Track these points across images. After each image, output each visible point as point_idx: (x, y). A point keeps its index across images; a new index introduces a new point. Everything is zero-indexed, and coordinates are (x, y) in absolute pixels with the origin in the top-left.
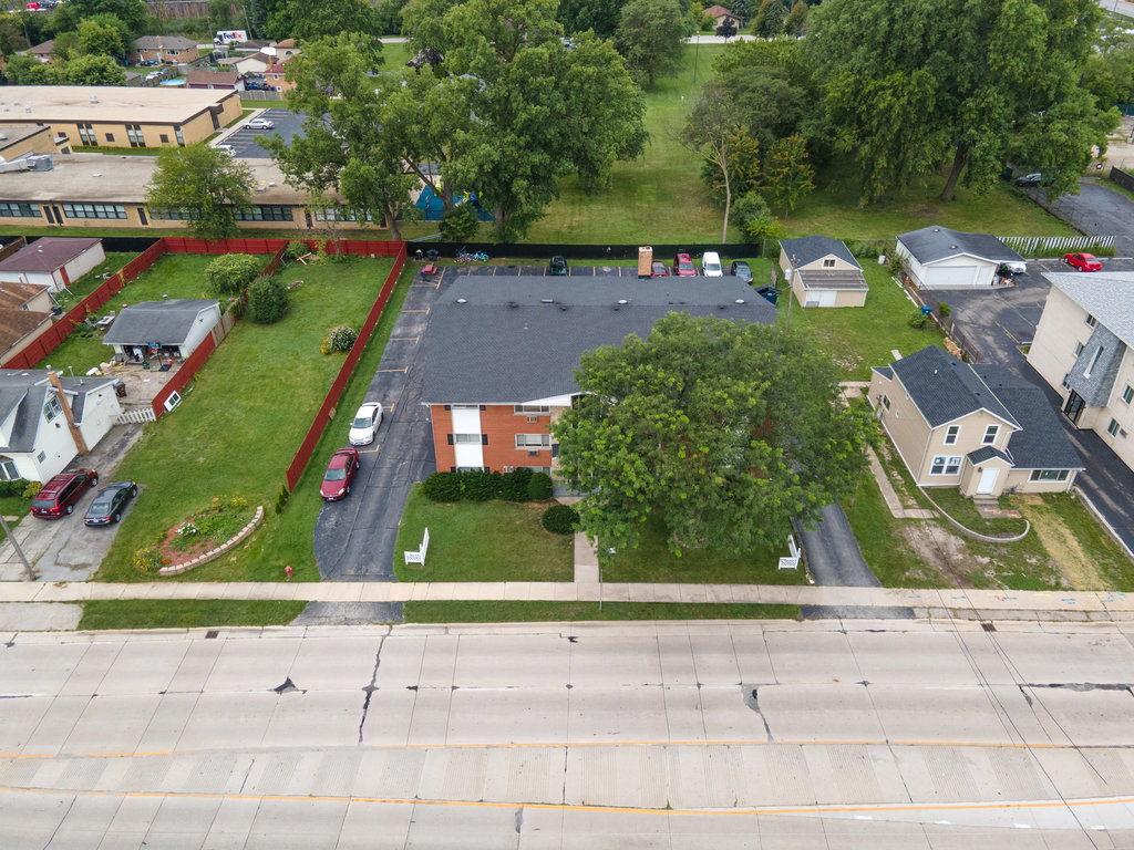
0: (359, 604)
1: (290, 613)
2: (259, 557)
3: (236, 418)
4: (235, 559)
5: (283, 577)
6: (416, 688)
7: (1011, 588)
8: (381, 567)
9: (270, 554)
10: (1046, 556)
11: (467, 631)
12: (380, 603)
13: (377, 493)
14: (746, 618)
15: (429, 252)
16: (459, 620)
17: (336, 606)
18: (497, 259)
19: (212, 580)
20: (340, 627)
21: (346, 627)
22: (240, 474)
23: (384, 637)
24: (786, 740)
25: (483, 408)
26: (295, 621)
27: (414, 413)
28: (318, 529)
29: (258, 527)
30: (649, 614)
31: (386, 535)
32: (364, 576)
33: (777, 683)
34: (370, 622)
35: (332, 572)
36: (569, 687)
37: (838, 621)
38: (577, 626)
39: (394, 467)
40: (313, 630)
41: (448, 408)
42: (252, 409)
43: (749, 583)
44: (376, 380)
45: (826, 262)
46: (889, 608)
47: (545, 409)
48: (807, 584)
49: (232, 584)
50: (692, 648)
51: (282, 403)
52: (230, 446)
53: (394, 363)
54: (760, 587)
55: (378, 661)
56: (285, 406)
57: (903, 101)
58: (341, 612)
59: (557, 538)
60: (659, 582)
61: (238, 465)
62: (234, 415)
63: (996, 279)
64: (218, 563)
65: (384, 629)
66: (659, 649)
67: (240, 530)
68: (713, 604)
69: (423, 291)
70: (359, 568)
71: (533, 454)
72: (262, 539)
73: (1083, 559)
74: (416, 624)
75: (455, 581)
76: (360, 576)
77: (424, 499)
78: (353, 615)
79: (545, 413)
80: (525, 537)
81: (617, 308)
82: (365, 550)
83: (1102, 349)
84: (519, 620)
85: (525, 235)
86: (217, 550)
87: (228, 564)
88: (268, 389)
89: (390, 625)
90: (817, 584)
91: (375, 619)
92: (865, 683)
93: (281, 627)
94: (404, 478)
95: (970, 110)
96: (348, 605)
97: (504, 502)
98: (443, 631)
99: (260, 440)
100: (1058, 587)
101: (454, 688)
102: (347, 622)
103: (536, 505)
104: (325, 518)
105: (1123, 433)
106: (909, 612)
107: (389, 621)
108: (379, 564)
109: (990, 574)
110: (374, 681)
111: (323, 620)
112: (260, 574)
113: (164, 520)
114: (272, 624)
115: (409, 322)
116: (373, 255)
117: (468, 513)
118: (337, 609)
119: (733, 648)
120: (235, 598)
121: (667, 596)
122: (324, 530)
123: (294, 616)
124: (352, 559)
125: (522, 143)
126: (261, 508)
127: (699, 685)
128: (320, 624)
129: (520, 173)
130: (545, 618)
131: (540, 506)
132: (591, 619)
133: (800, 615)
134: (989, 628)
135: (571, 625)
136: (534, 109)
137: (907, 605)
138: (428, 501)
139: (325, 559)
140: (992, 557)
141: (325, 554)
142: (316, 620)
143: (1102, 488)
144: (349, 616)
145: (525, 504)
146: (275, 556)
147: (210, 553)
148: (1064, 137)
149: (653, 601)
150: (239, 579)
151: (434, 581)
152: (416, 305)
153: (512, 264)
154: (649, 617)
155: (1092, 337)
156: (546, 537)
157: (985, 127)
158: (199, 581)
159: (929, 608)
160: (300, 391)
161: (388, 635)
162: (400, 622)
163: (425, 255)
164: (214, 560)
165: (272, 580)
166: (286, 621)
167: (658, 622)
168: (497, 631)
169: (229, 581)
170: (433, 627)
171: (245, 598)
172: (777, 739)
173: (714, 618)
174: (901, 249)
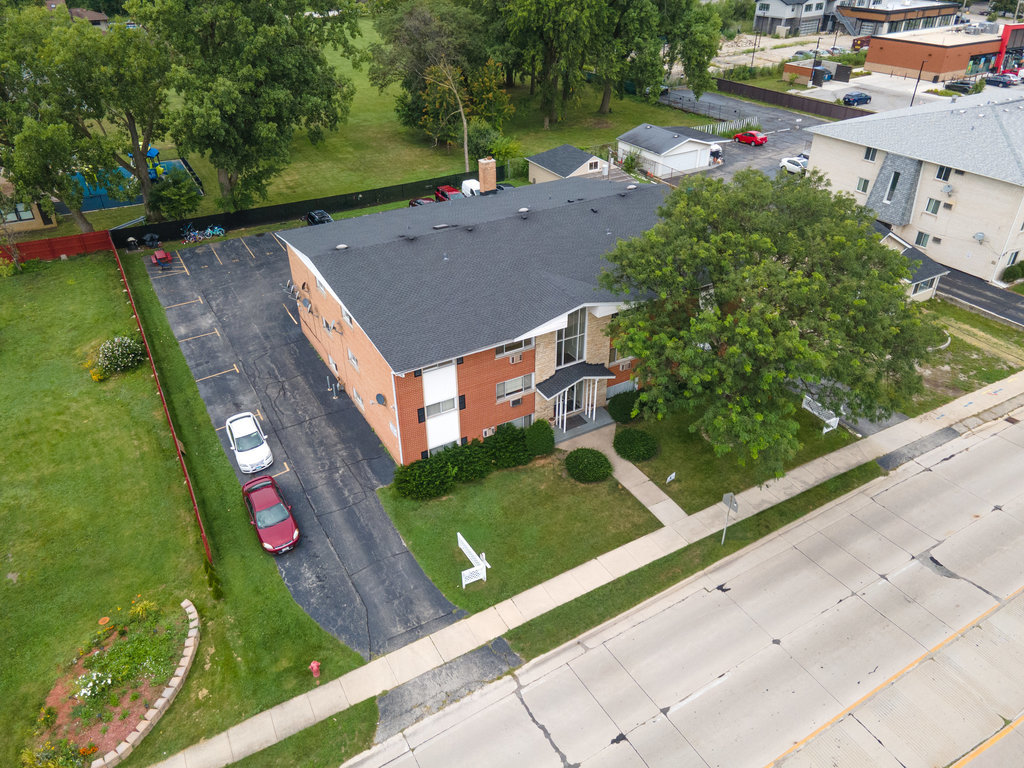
0: (449, 666)
1: (364, 726)
2: (243, 670)
3: (25, 501)
4: (205, 692)
5: (305, 681)
6: (621, 738)
7: (989, 383)
8: (433, 606)
9: (258, 659)
10: (978, 350)
11: (606, 635)
12: (473, 652)
13: (337, 517)
14: (847, 492)
15: (147, 237)
16: (587, 627)
17: (420, 682)
18: (236, 231)
19: (193, 740)
20: (447, 709)
21: (455, 705)
22: (100, 572)
23: (517, 692)
24: (1011, 593)
25: (460, 361)
26: (378, 735)
27: (295, 411)
28: (301, 596)
29: (203, 631)
30: (767, 527)
31: (401, 565)
32: (421, 627)
33: (940, 542)
34: (481, 683)
35: (373, 643)
36: (776, 642)
37: (911, 462)
38: (711, 572)
39: (331, 482)
40: (414, 733)
41: (418, 374)
42: (41, 481)
43: (815, 458)
44: (204, 392)
45: (591, 165)
46: (936, 434)
47: (528, 342)
48: (858, 439)
49: (232, 731)
50: (834, 543)
51: (87, 458)
52: (50, 540)
53: (210, 366)
54: (826, 457)
55: (542, 727)
56: (96, 461)
57: (587, 13)
58: (433, 688)
59: (602, 488)
60: (742, 490)
61: (86, 560)
62: (15, 498)
63: (712, 159)
64: (182, 710)
65: (506, 684)
66: (810, 557)
67: (183, 646)
68: (808, 491)
69: (172, 282)
70: (405, 622)
71: (516, 403)
72: (223, 644)
73: (1002, 343)
74: (542, 657)
75: (540, 581)
76: (415, 631)
77: (408, 503)
78: (453, 684)
79: (529, 348)
80: (568, 499)
81: (524, 217)
82: (391, 595)
83: (897, 175)
84: (651, 594)
85: (264, 196)
86: (168, 693)
87: (199, 705)
88: (45, 448)
89: (509, 673)
90: (865, 436)
91: (485, 675)
92: (997, 508)
93: (366, 753)
94: (358, 489)
95: (633, 21)
96: (434, 674)
97: (505, 472)
98: (580, 649)
99: (94, 516)
100: (1012, 371)
101: (665, 711)
102: (452, 697)
103: (542, 462)
104: (295, 578)
105: (937, 240)
106: (950, 432)
107: (505, 669)
108: (426, 604)
109: (962, 377)
110: (563, 758)
111: (418, 712)
112: (267, 694)
113: (23, 689)
114: (350, 756)
115: (186, 317)
116: (64, 257)
117: (477, 499)
118: (424, 687)
119: (868, 525)
120: (257, 748)
121: (763, 501)
122: (308, 593)
123: (372, 728)
124: (384, 612)
125: (261, 76)
126: (185, 603)
127: (883, 577)
128: (418, 720)
129: (263, 114)
130: (674, 579)
131: (549, 460)
132: (718, 557)
133: (883, 470)
134: (1012, 421)
135: (705, 574)
136: (271, 30)
137: (945, 426)
138: (415, 504)
139: (344, 630)
140: (949, 364)
141: (340, 622)
142: (407, 718)
143: (951, 287)
144: (447, 688)
145: (530, 465)
146: (267, 660)
147: (160, 703)
148: (706, 38)
149: (756, 512)
150: (238, 718)
151: (515, 593)
152: (177, 297)
153: (261, 232)
154: (769, 529)
155: (882, 168)
156: (588, 490)
157: (646, 36)
158: (172, 752)
159: (961, 421)
160: (103, 434)
161: (520, 687)
162: (519, 664)
163: (141, 243)
164: (170, 709)
165: (295, 693)
166: (366, 741)
167: (781, 531)
168: (638, 617)
169: (222, 728)
170: (565, 650)
171: (274, 741)
172: (1004, 597)
173: (822, 505)
174: (624, 149)
